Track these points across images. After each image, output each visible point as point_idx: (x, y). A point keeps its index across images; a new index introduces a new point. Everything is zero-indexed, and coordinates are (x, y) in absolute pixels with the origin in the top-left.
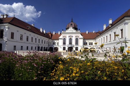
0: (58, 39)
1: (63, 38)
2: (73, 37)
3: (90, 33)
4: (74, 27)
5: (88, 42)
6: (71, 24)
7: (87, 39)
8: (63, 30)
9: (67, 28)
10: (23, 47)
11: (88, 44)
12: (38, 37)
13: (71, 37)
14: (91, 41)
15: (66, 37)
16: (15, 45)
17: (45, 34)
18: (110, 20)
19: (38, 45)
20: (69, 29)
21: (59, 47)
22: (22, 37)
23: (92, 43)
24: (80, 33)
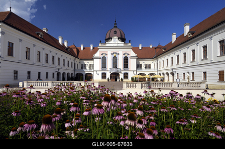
0: (92, 59)
1: (101, 56)
2: (119, 54)
3: (145, 48)
4: (120, 37)
5: (143, 63)
6: (115, 31)
7: (142, 59)
8: (100, 41)
9: (107, 38)
10: (31, 73)
11: (143, 67)
12: (56, 54)
13: (115, 54)
14: (148, 62)
15: (107, 55)
16: (16, 70)
17: (67, 49)
18: (187, 26)
19: (59, 69)
20: (112, 41)
21: (95, 72)
22: (29, 52)
23: (150, 65)
24: (132, 48)
